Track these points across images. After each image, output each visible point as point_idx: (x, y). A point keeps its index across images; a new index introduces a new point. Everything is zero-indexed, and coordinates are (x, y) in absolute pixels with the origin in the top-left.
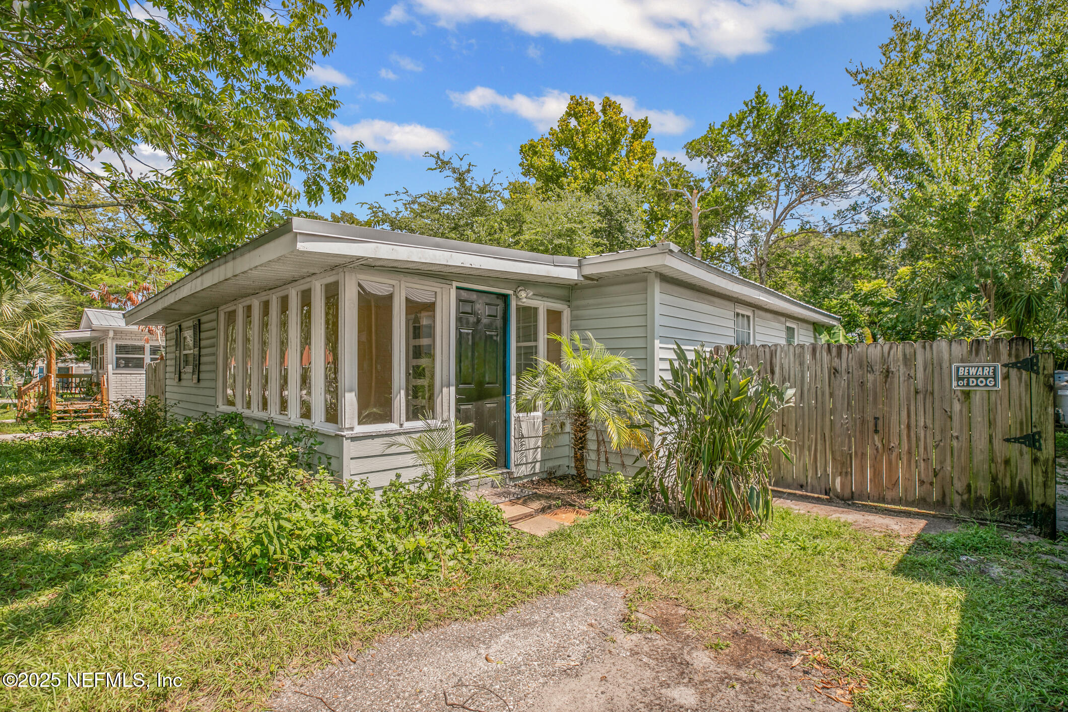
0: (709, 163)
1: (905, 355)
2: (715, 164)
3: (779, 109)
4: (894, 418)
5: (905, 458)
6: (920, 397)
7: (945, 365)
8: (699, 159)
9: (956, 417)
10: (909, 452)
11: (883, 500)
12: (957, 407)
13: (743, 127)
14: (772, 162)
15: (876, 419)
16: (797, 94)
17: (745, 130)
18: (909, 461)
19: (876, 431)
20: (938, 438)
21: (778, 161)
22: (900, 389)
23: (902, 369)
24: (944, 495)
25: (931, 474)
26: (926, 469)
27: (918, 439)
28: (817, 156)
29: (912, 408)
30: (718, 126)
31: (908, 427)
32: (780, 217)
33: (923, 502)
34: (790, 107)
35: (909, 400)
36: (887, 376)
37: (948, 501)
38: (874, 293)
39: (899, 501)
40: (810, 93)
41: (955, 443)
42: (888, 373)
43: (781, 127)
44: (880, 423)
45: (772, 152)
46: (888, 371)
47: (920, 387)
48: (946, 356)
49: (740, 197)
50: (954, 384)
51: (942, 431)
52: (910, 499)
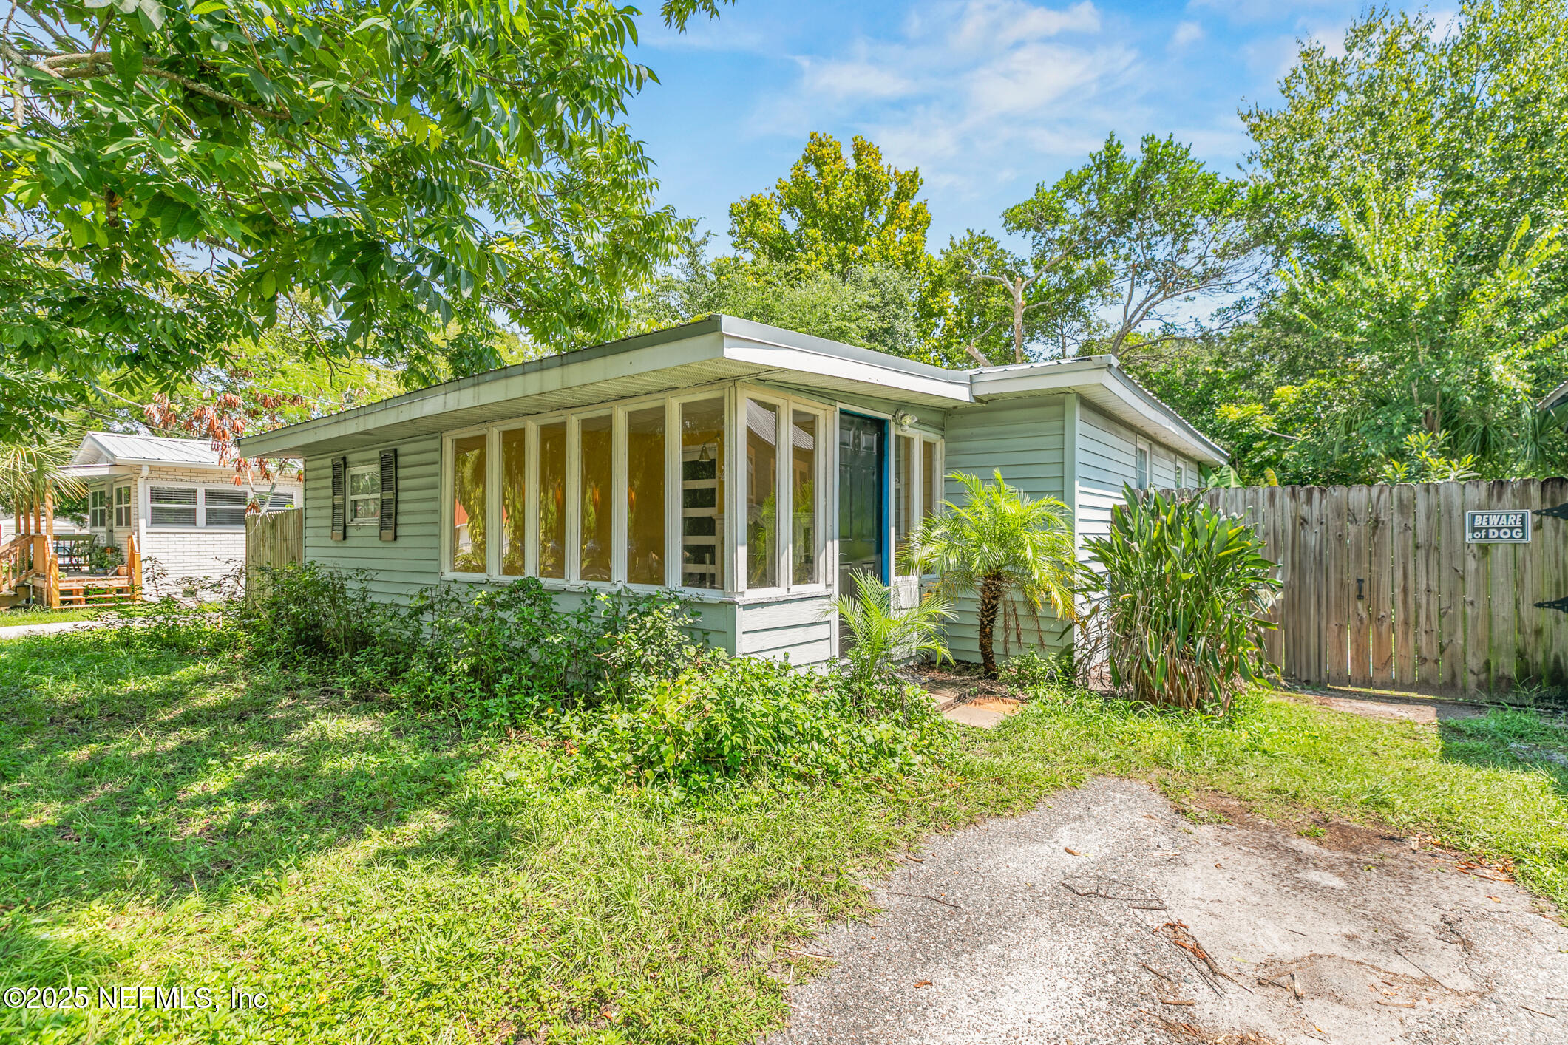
0: (1034, 238)
1: (1401, 500)
2: (1044, 241)
3: (1139, 165)
4: (1386, 579)
5: (1400, 630)
6: (1422, 553)
7: (1456, 513)
8: (1021, 233)
9: (1470, 579)
10: (1406, 623)
11: (1369, 683)
12: (1471, 564)
13: (1085, 189)
14: (1122, 240)
15: (1360, 581)
16: (1165, 147)
17: (1089, 194)
18: (1406, 634)
19: (1360, 597)
20: (1444, 605)
21: (1129, 238)
22: (1394, 543)
23: (1397, 518)
24: (1454, 676)
25: (1436, 649)
26: (1430, 643)
27: (1418, 605)
28: (1181, 233)
29: (1411, 567)
30: (1048, 188)
31: (1405, 590)
32: (1132, 317)
33: (1424, 685)
34: (1154, 163)
35: (1405, 556)
36: (1375, 528)
37: (1459, 682)
38: (1244, 422)
39: (1393, 685)
40: (1185, 146)
41: (1469, 609)
42: (1376, 523)
43: (1140, 192)
44: (1366, 586)
45: (1122, 225)
46: (1377, 521)
47: (1421, 539)
48: (1457, 501)
49: (1077, 288)
50: (1468, 536)
51: (1452, 595)
52: (1407, 681)
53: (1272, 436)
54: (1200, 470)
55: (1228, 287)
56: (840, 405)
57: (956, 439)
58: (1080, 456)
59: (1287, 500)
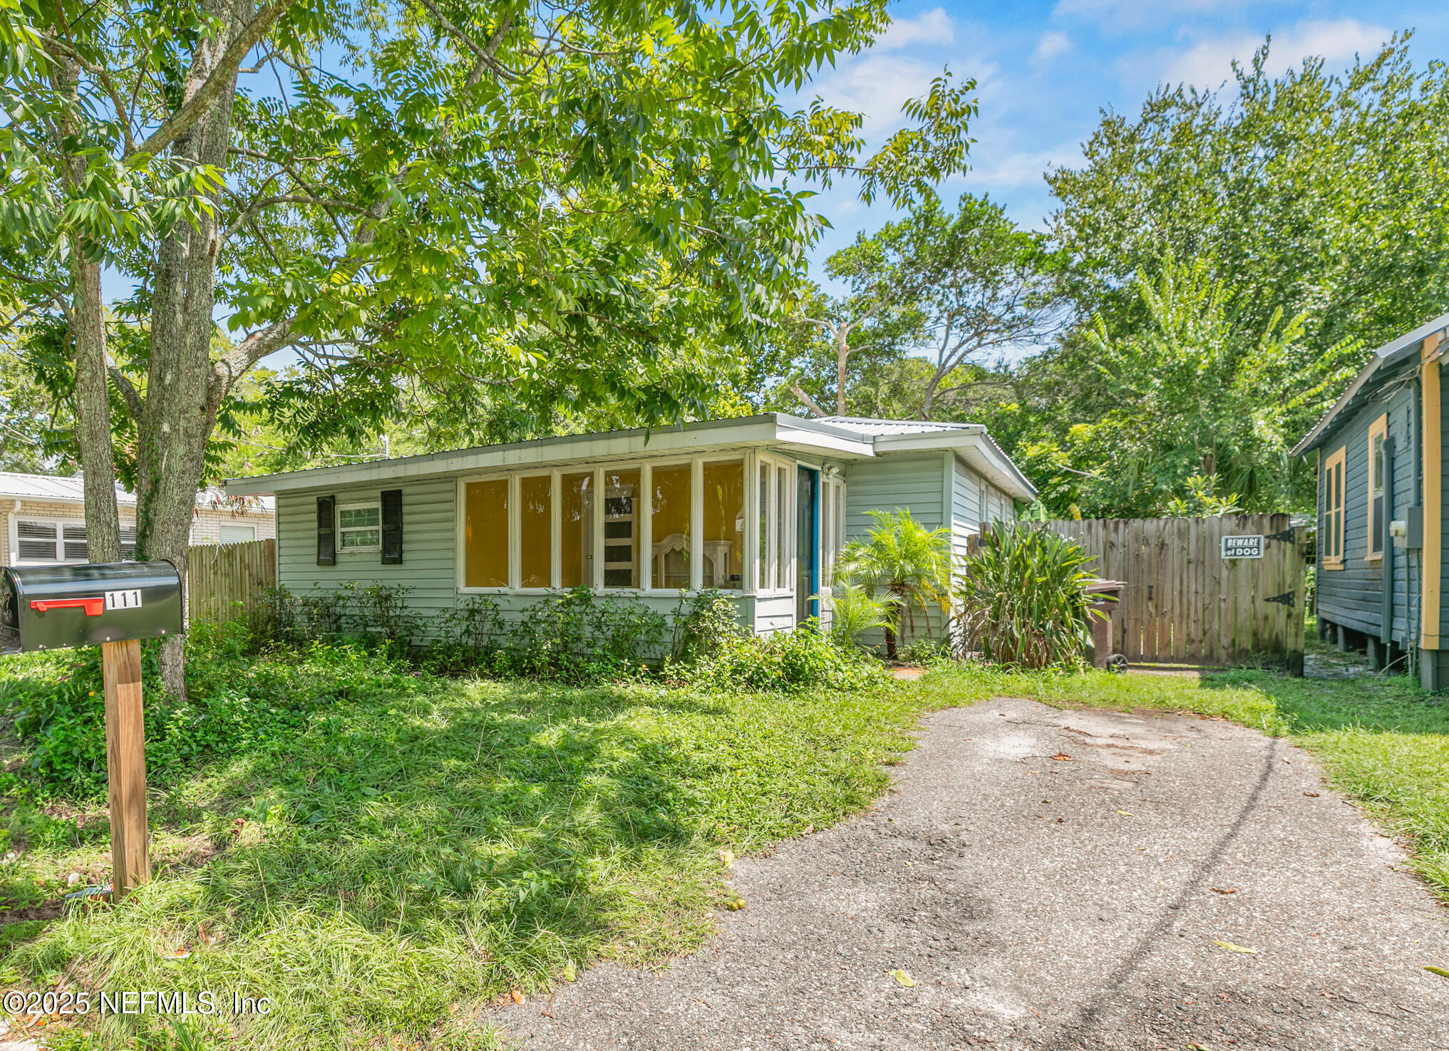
0: (854, 282)
1: (1179, 529)
2: (863, 287)
3: (956, 220)
4: (1168, 586)
5: (1177, 620)
6: (1192, 566)
7: (1216, 538)
8: (842, 278)
9: (1224, 583)
10: (1181, 615)
11: (1155, 659)
12: (1225, 573)
13: (905, 239)
14: (936, 287)
15: (1150, 587)
16: (981, 205)
17: (907, 244)
18: (1181, 623)
19: (1150, 598)
20: (1207, 602)
21: (943, 287)
22: (1174, 559)
23: (1176, 542)
24: (1212, 651)
25: (1201, 633)
26: (1196, 629)
27: (1189, 603)
28: (990, 280)
29: (1185, 576)
30: (869, 237)
31: (1181, 593)
32: (947, 361)
33: (1192, 658)
34: (968, 221)
35: (1182, 569)
36: (1162, 549)
37: (1215, 655)
38: (1040, 459)
39: (1171, 660)
40: (1000, 206)
41: (1222, 604)
42: (1162, 546)
43: (955, 246)
44: (1154, 591)
45: (938, 274)
46: (1163, 544)
47: (1192, 557)
48: (1216, 529)
49: (893, 331)
50: (1223, 553)
51: (1211, 595)
52: (1182, 655)
53: (1067, 472)
54: (1015, 506)
55: (1037, 339)
56: (799, 462)
57: (856, 483)
58: (955, 498)
59: (1100, 529)
